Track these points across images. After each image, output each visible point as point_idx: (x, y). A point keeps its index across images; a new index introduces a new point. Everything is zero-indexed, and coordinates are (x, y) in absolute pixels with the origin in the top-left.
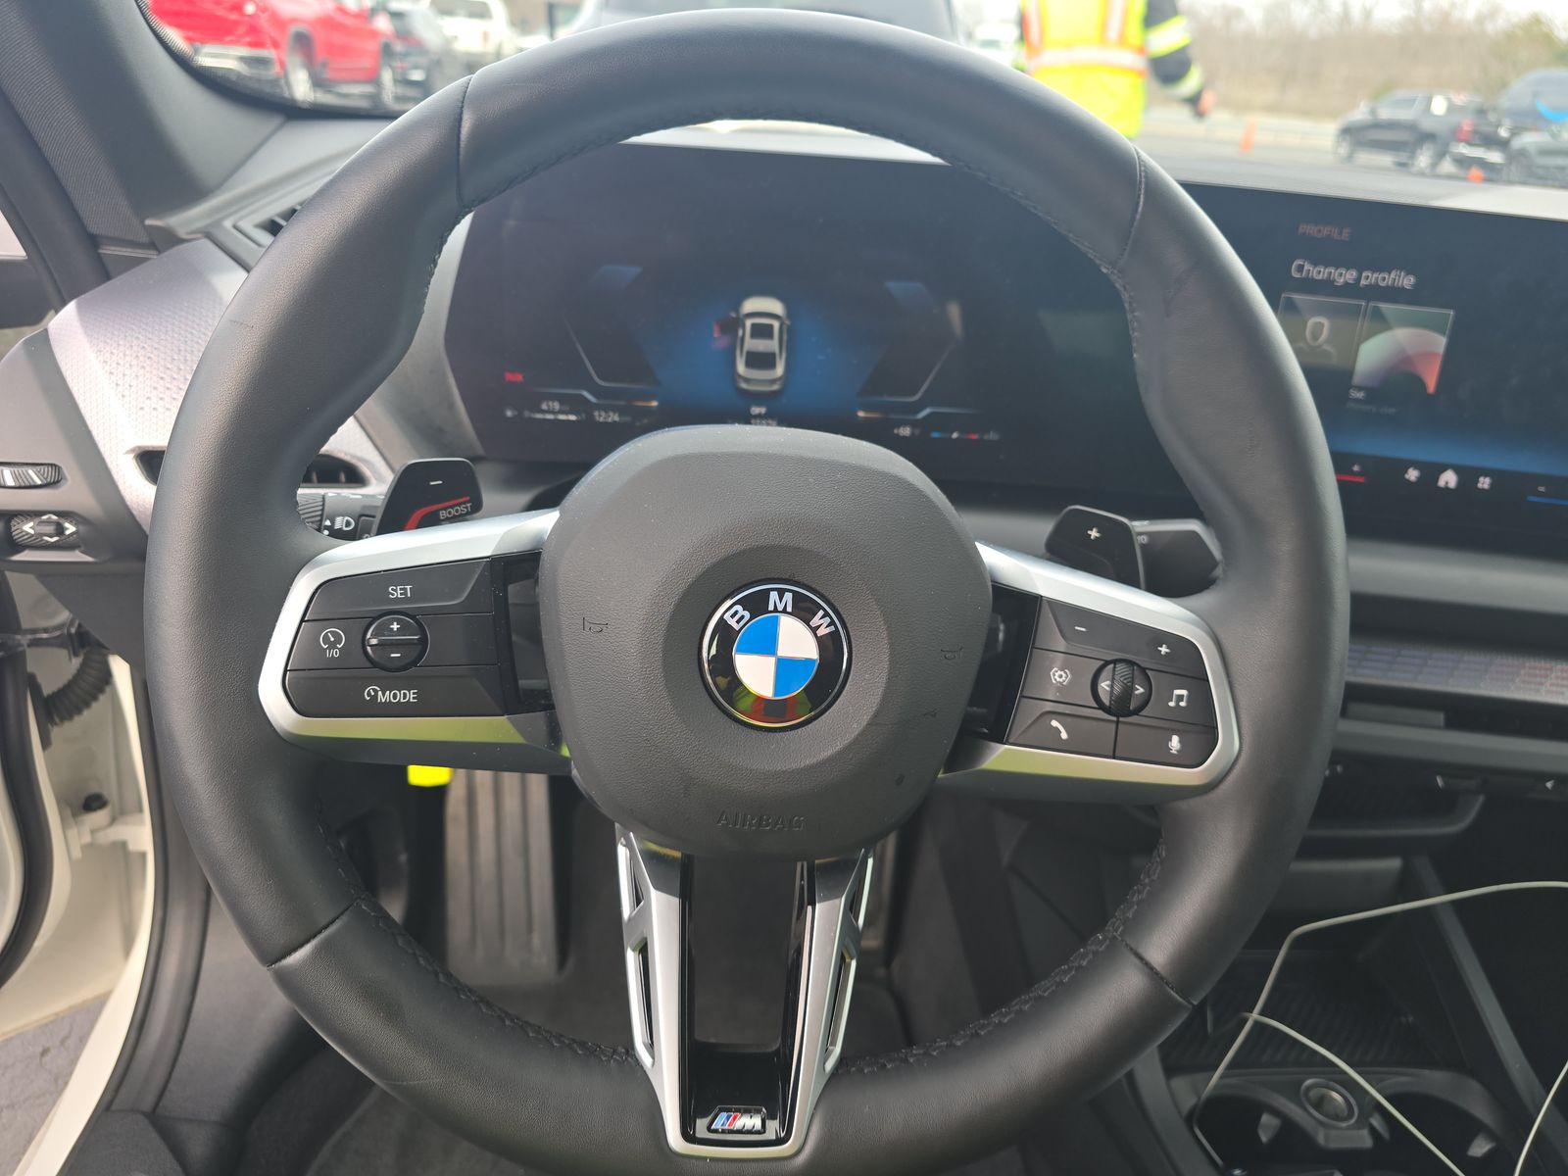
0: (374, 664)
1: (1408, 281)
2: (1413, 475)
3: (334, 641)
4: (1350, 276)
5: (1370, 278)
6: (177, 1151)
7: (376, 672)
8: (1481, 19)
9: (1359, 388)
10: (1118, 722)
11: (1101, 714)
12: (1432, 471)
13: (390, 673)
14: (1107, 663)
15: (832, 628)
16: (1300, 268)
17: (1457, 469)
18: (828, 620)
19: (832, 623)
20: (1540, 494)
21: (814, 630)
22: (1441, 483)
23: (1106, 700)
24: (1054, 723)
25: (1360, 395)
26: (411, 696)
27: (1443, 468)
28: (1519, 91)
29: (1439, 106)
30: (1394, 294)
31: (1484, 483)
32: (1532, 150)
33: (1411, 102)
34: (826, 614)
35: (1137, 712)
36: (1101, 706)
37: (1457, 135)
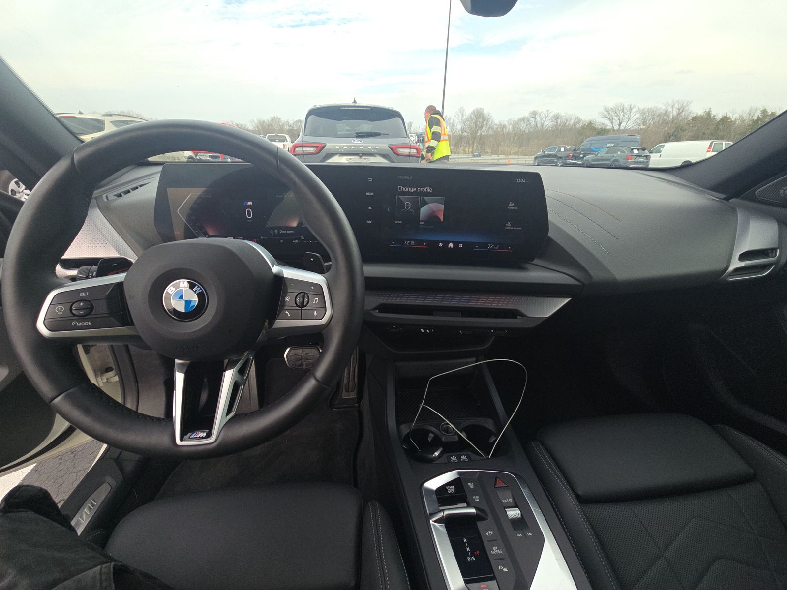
0: (74, 315)
1: (430, 190)
2: (441, 245)
3: (60, 310)
4: (414, 189)
5: (420, 190)
6: (122, 469)
7: (76, 317)
8: (575, 124)
9: (422, 221)
10: (301, 309)
11: (297, 308)
12: (446, 243)
13: (82, 318)
14: (299, 294)
15: (201, 290)
16: (400, 188)
17: (453, 242)
18: (199, 288)
19: (201, 289)
20: (477, 248)
21: (195, 292)
22: (449, 247)
23: (298, 304)
24: (287, 312)
25: (423, 223)
26: (89, 323)
27: (449, 242)
28: (586, 143)
29: (562, 149)
30: (427, 194)
31: (461, 246)
32: (590, 159)
33: (555, 148)
34: (199, 287)
35: (306, 306)
36: (297, 306)
37: (567, 157)
